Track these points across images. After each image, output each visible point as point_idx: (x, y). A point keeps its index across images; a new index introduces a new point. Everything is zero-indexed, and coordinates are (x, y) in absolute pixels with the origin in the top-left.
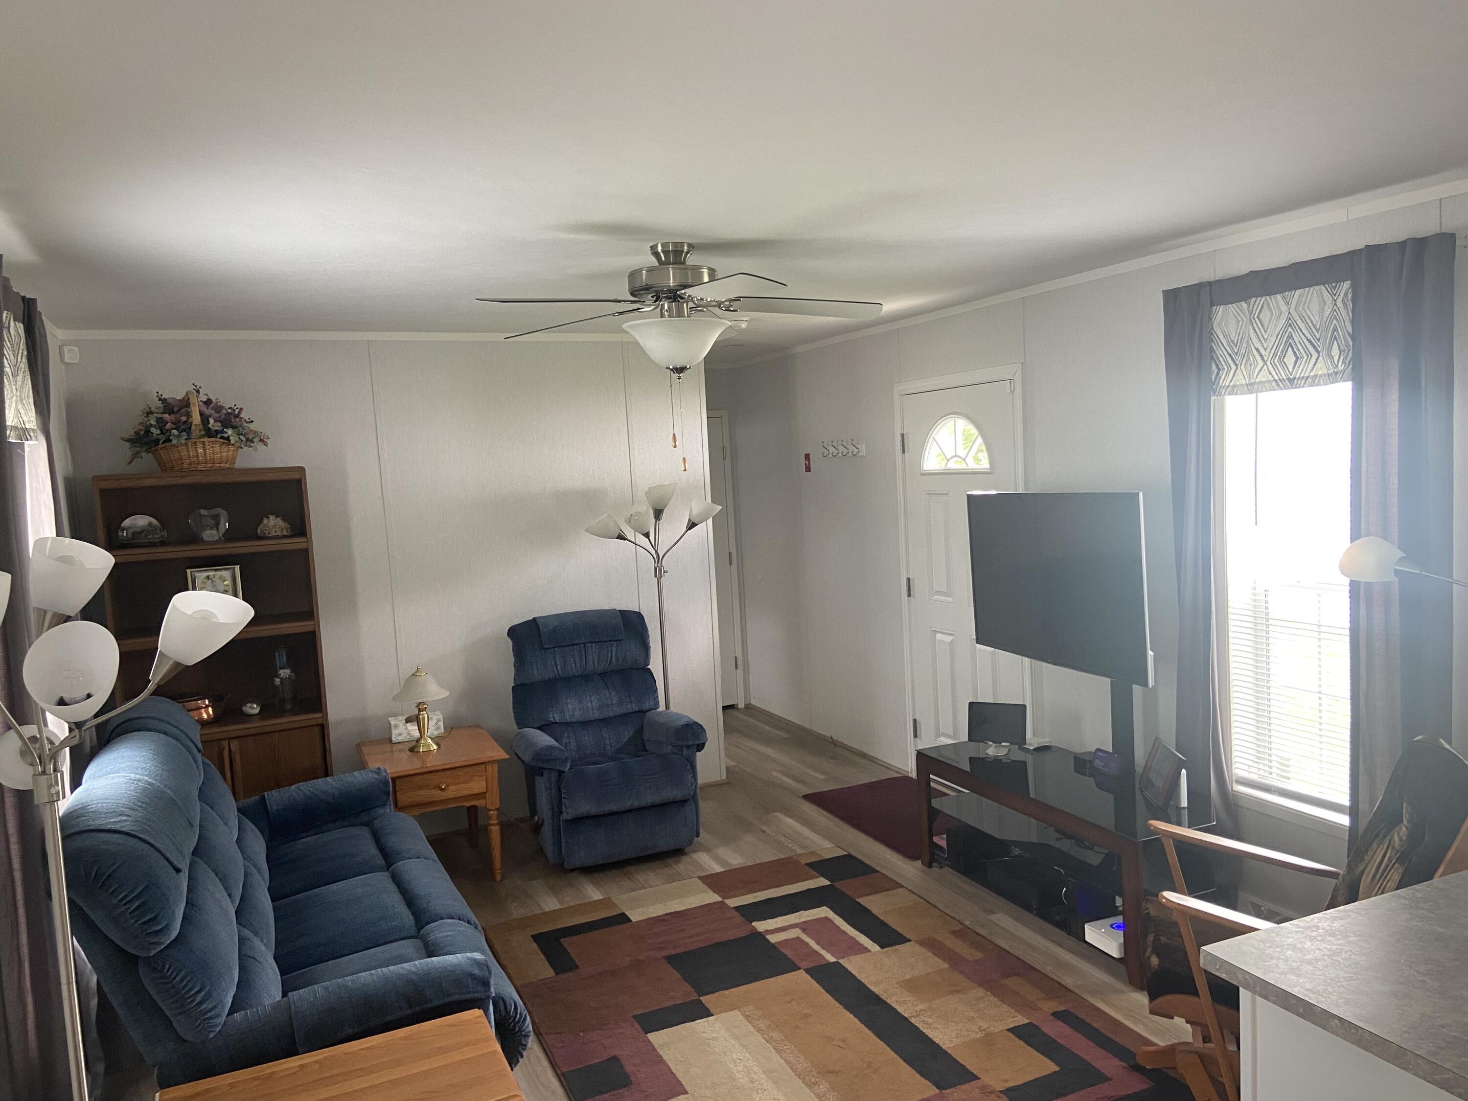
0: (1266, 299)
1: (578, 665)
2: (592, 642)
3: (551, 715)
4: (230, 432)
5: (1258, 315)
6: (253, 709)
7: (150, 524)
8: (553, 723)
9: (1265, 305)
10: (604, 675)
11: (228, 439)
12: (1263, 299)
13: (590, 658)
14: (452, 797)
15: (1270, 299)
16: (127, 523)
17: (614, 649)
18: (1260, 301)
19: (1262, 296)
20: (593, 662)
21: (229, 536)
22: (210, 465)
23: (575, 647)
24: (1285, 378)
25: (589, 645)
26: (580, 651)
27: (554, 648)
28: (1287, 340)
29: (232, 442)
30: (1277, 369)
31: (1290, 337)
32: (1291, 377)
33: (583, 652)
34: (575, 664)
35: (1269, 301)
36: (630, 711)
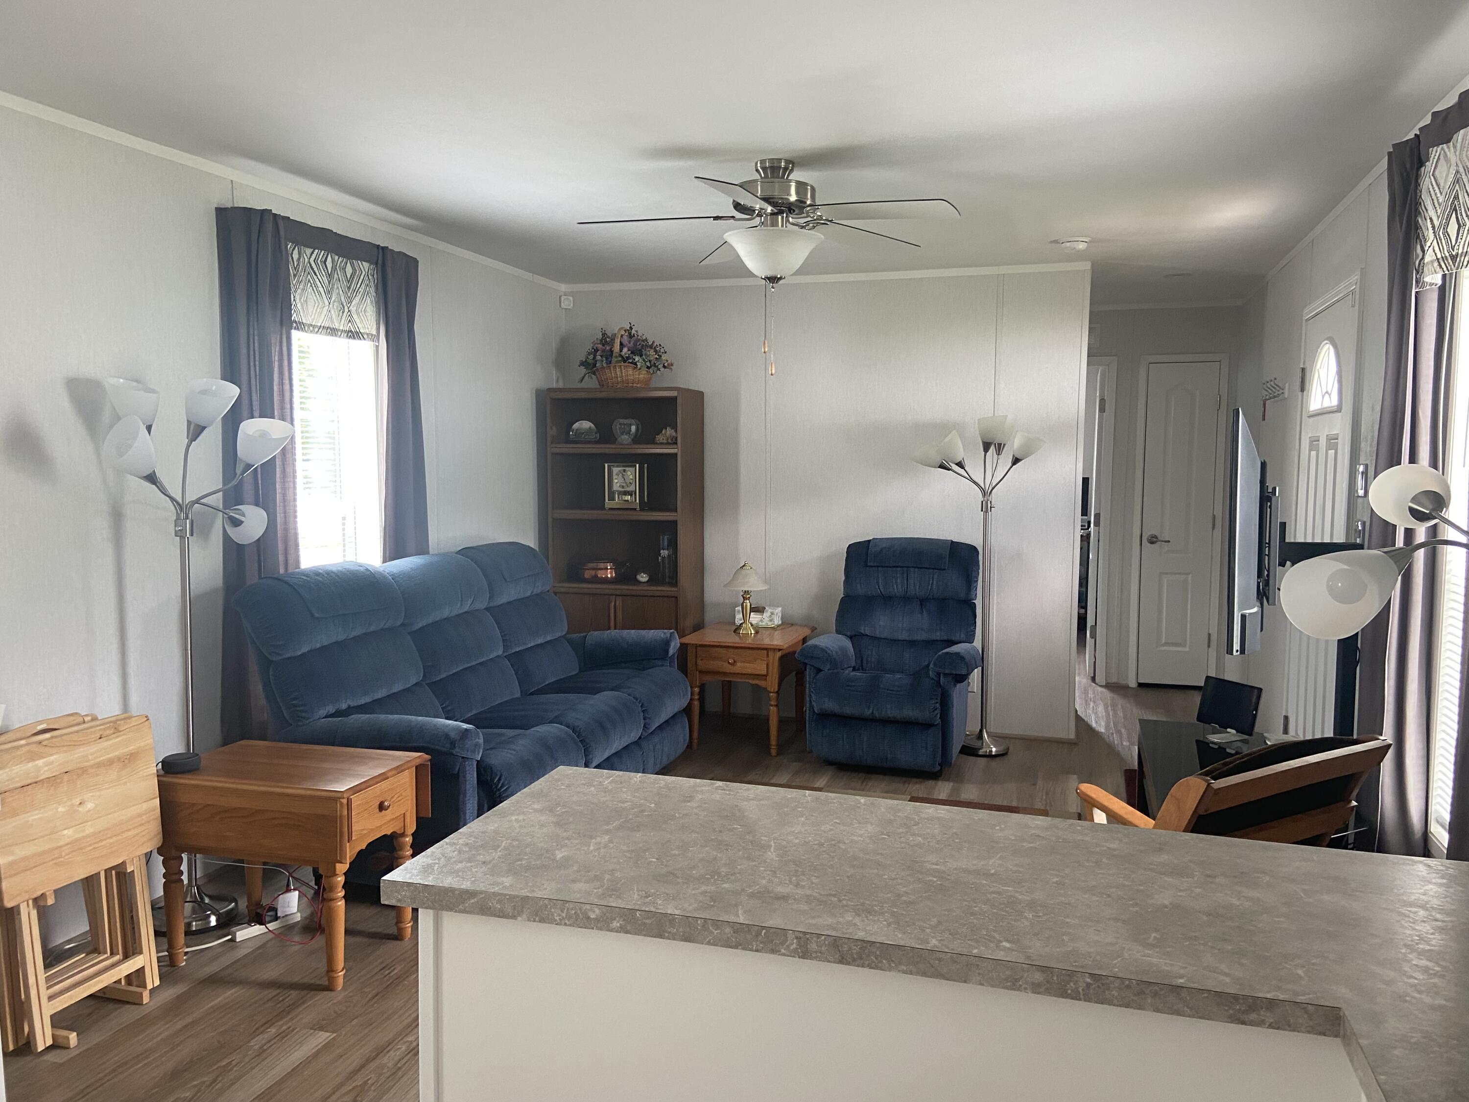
0: (1442, 149)
1: (900, 586)
2: (915, 567)
3: (862, 628)
4: (637, 358)
5: (1434, 171)
6: (643, 578)
7: (590, 427)
8: (864, 635)
9: (1442, 157)
10: (923, 602)
11: (635, 364)
12: (1439, 149)
13: (911, 581)
14: (737, 672)
15: (1448, 148)
16: (576, 426)
17: (936, 576)
18: (1436, 152)
19: (1438, 145)
20: (914, 586)
21: (636, 440)
22: (625, 385)
23: (899, 569)
24: (1447, 254)
25: (912, 569)
26: (903, 573)
27: (878, 567)
28: (1453, 203)
29: (639, 366)
30: (1441, 243)
31: (1456, 197)
32: (1454, 253)
33: (905, 575)
34: (897, 586)
35: (1446, 150)
36: (938, 638)
